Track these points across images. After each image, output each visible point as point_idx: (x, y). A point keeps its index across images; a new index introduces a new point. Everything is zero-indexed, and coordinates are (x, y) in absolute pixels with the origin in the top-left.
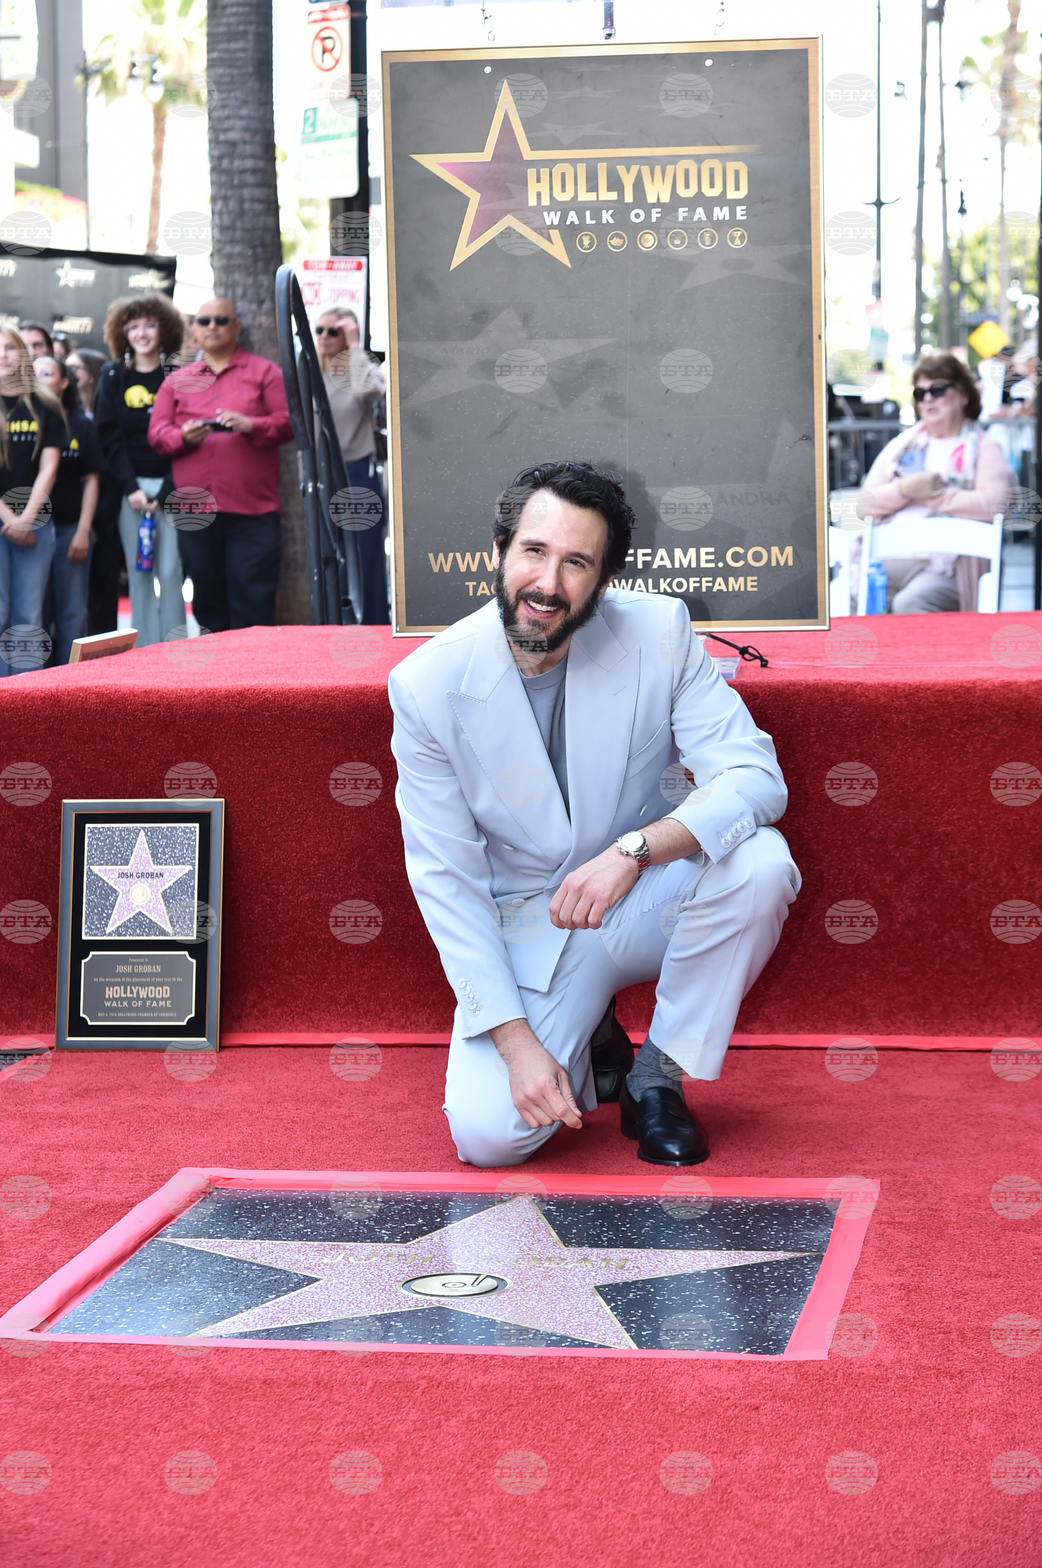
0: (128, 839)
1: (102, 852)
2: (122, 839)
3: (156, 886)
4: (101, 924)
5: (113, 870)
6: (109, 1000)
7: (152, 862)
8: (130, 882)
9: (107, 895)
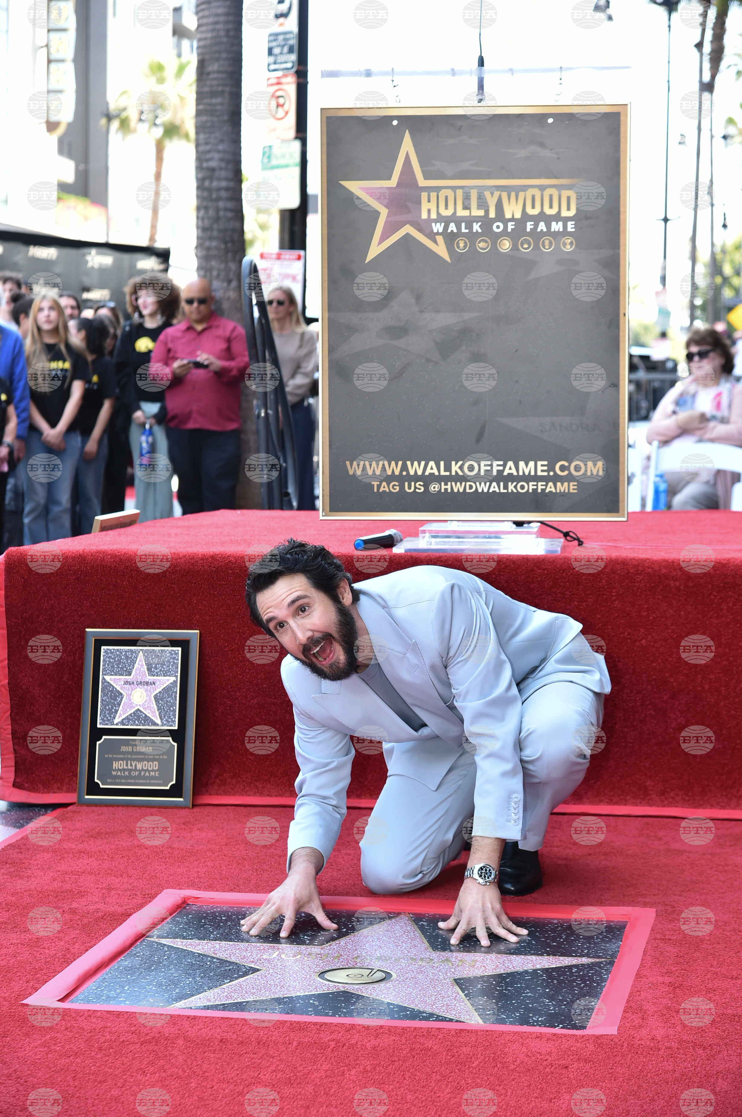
0: (131, 657)
1: (113, 667)
2: (127, 658)
3: (150, 691)
4: (111, 717)
5: (120, 679)
6: (115, 770)
7: (147, 674)
8: (132, 688)
9: (116, 697)
